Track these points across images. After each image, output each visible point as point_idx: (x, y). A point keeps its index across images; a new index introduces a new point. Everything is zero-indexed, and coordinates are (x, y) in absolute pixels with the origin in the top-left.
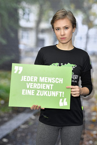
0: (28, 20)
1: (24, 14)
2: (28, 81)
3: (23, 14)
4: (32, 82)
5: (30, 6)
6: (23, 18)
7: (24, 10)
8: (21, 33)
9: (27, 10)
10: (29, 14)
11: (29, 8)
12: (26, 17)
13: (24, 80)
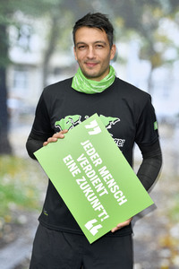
0: (27, 49)
1: (20, 36)
2: (88, 152)
3: (17, 36)
4: (89, 160)
5: (32, 21)
6: (18, 45)
7: (19, 28)
8: (12, 75)
9: (25, 29)
10: (29, 37)
11: (29, 25)
12: (23, 41)
13: (85, 147)
